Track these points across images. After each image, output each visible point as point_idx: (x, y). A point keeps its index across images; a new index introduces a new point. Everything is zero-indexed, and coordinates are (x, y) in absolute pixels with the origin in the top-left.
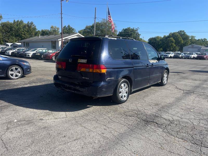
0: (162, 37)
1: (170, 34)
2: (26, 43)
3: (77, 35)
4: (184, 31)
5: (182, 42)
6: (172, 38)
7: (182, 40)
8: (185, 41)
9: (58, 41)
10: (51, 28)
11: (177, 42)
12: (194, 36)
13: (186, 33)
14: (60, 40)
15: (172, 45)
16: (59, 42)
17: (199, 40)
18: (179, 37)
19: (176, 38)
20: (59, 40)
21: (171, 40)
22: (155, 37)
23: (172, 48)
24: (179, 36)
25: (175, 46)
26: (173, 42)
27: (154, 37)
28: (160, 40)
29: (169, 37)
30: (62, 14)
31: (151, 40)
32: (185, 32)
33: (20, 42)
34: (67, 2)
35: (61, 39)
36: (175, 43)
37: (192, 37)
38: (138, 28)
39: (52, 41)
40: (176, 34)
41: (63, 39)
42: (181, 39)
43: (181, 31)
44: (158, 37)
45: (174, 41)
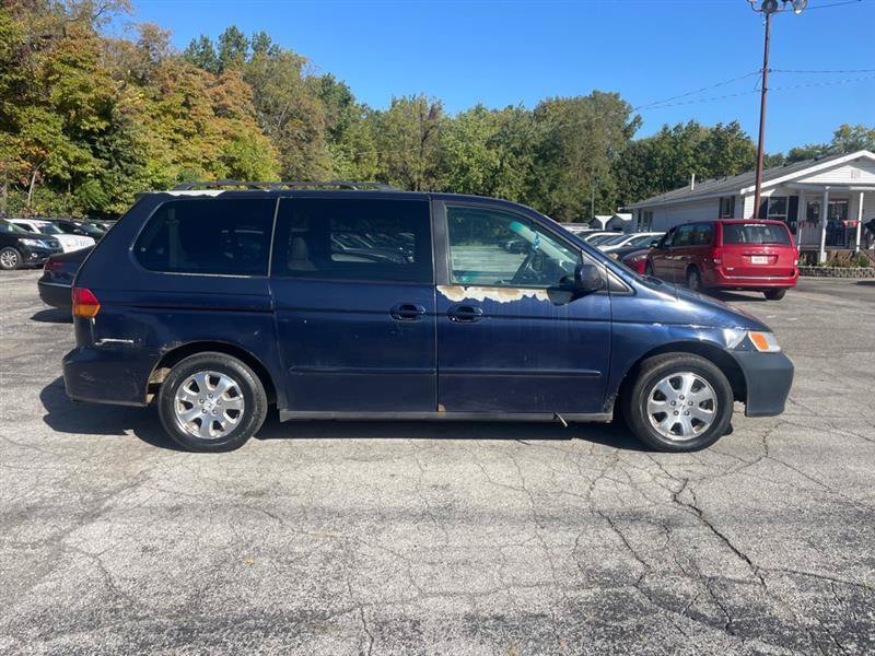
2: (646, 213)
3: (857, 160)
9: (743, 197)
10: (838, 135)
14: (749, 194)
16: (746, 199)
20: (743, 191)
30: (768, 75)
33: (627, 212)
34: (798, 12)
35: (753, 188)
39: (721, 199)
41: (763, 185)
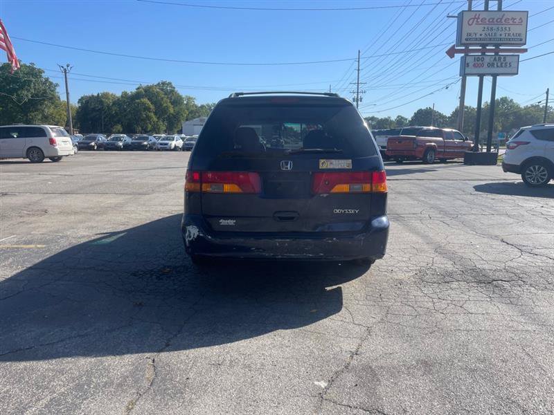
0: (119, 94)
1: (138, 88)
4: (170, 83)
5: (171, 110)
6: (145, 100)
7: (170, 104)
8: (177, 109)
11: (161, 111)
12: (191, 97)
13: (176, 89)
15: (148, 118)
17: (202, 107)
18: (162, 99)
19: (154, 99)
21: (144, 104)
22: (98, 94)
23: (150, 126)
24: (163, 96)
25: (155, 119)
26: (149, 109)
27: (96, 94)
28: (114, 104)
29: (137, 95)
31: (87, 102)
32: (173, 85)
36: (155, 114)
37: (189, 99)
38: (68, 66)
40: (154, 89)
42: (166, 103)
43: (163, 83)
44: (106, 95)
45: (152, 107)
